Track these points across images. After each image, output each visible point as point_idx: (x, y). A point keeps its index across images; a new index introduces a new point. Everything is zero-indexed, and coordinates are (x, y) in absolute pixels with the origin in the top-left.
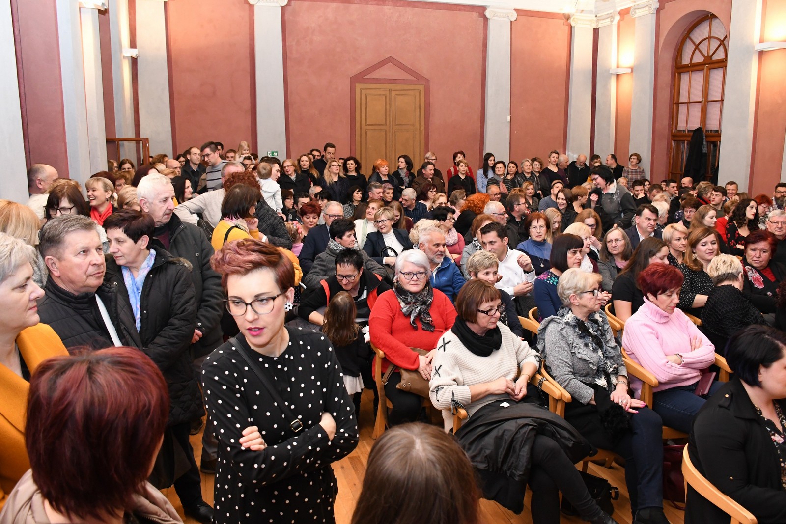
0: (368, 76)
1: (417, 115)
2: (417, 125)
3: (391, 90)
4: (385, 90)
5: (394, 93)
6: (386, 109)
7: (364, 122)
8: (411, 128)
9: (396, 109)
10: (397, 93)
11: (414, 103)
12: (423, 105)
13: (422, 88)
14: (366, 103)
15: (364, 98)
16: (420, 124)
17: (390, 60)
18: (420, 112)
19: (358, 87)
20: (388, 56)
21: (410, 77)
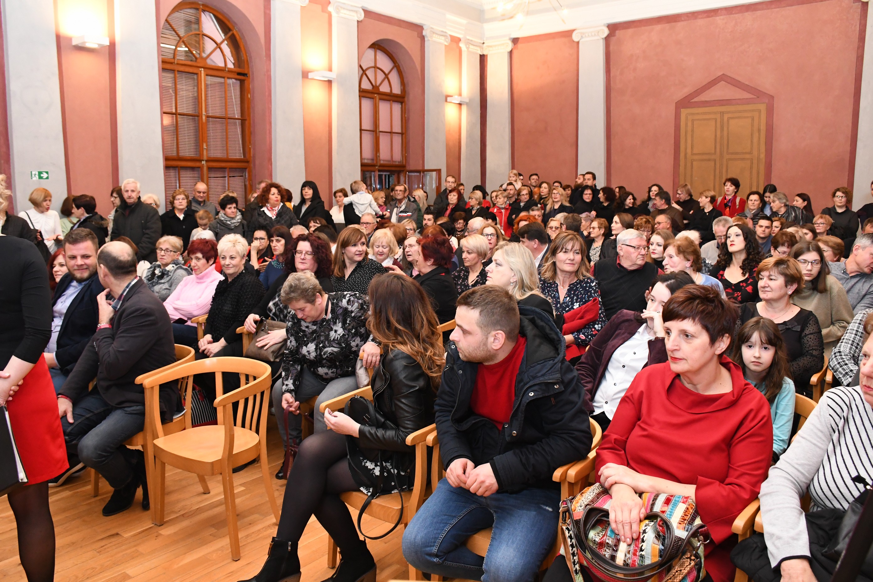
0: (695, 100)
1: (755, 140)
2: (755, 153)
3: (722, 113)
4: (715, 113)
5: (726, 117)
6: (716, 136)
7: (689, 151)
8: (748, 156)
9: (728, 134)
10: (730, 115)
11: (752, 125)
12: (763, 127)
13: (763, 107)
14: (693, 131)
15: (690, 124)
16: (759, 150)
17: (723, 78)
18: (759, 138)
19: (684, 112)
20: (720, 74)
21: (746, 95)
